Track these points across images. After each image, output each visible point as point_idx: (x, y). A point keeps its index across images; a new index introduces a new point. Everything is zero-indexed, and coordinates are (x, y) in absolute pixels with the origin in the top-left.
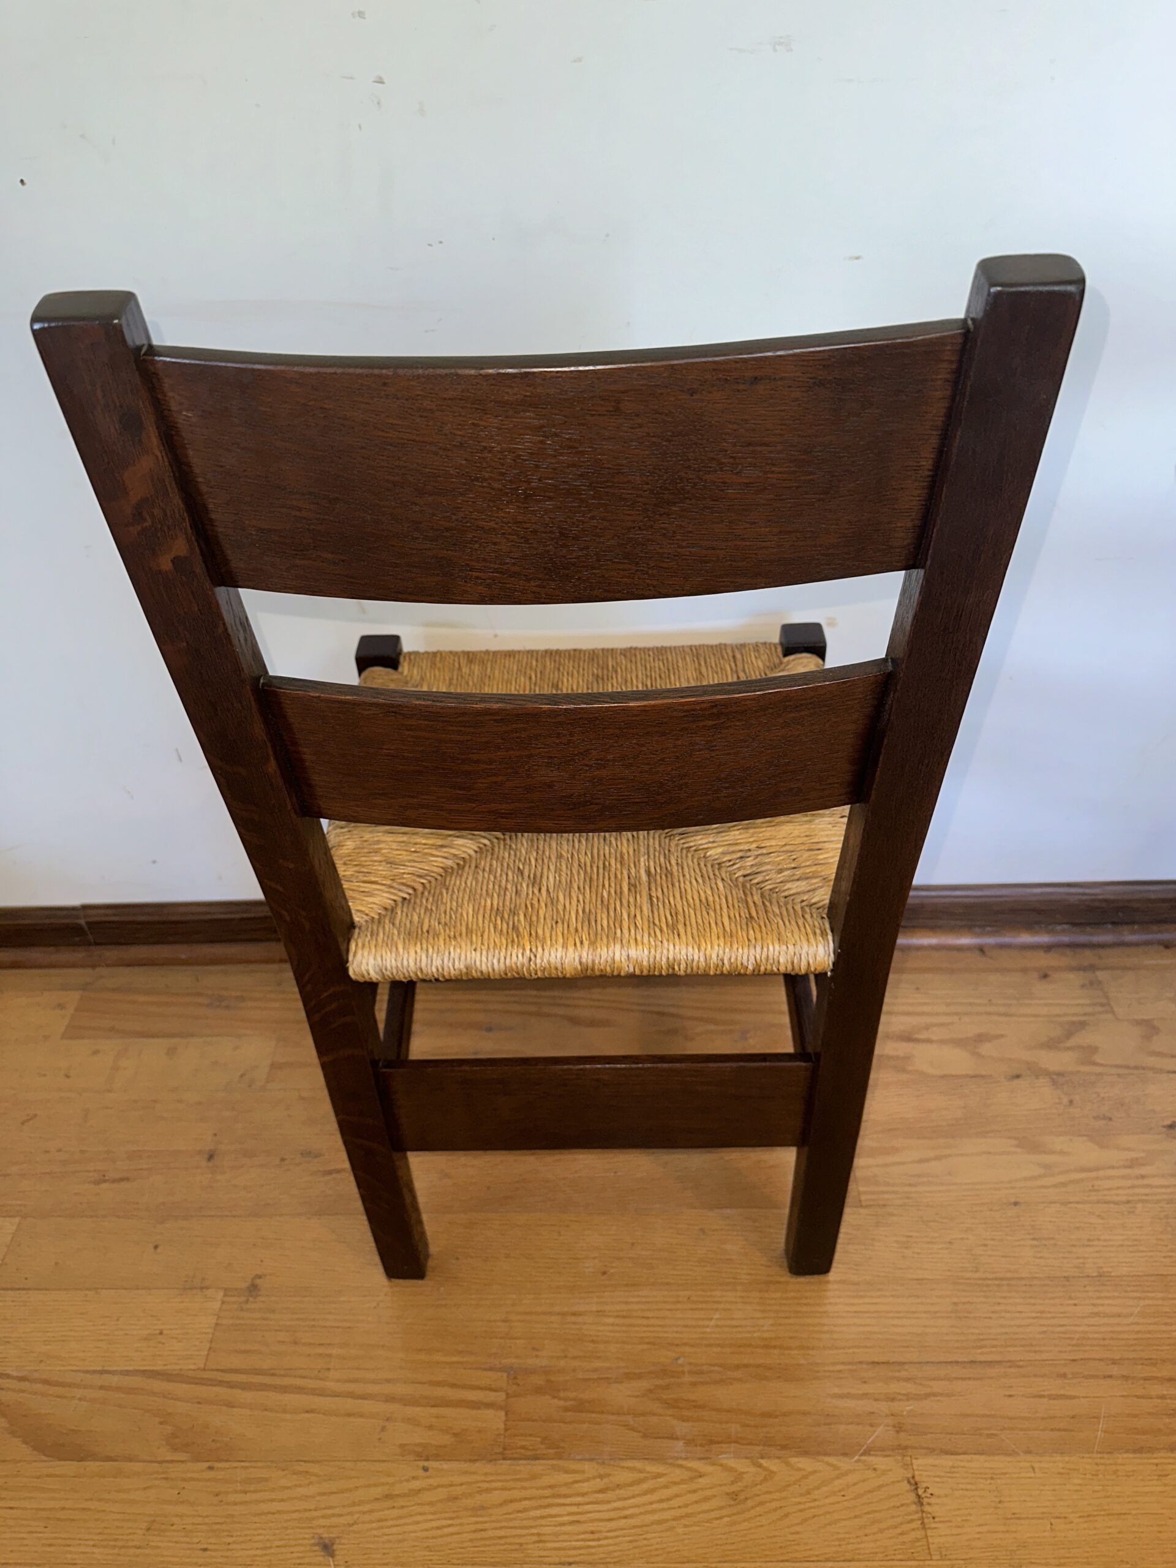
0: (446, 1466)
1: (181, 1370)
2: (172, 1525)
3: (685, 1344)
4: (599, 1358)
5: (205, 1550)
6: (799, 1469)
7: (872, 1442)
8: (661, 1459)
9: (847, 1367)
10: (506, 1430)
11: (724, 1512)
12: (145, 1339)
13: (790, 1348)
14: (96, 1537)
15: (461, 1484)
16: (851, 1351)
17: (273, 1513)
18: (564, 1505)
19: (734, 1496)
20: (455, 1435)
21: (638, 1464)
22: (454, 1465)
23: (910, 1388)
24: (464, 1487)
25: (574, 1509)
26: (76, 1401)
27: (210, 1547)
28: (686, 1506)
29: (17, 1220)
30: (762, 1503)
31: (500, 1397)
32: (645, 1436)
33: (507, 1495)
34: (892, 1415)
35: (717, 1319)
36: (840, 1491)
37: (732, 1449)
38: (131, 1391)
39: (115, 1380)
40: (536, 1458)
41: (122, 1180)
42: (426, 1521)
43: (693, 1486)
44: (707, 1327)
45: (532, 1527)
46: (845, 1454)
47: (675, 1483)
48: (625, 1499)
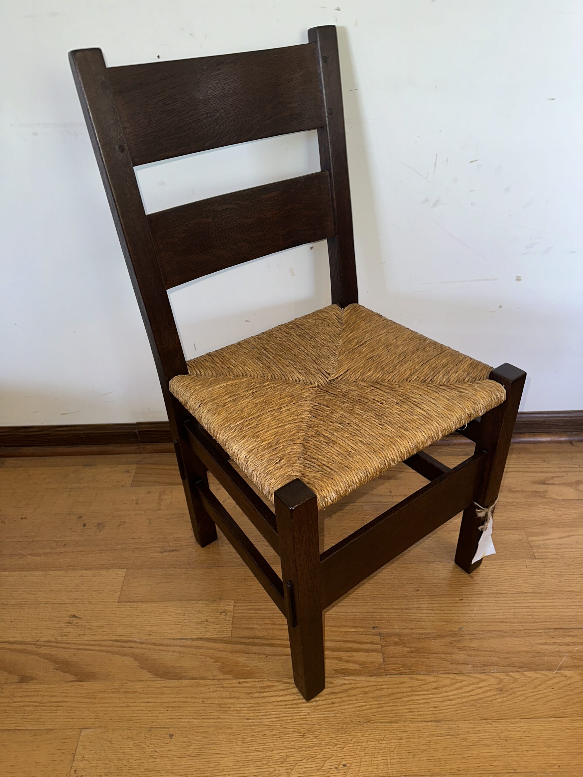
0: (358, 678)
1: (220, 637)
2: (230, 708)
3: (463, 622)
4: (423, 628)
5: (248, 719)
6: (529, 677)
7: (561, 664)
8: (463, 674)
9: (544, 631)
10: (384, 662)
11: (497, 697)
12: (200, 624)
13: (513, 623)
14: (193, 715)
15: (367, 687)
16: (543, 624)
17: (278, 702)
18: (418, 695)
19: (501, 689)
20: (360, 664)
21: (452, 676)
22: (363, 678)
23: (575, 640)
24: (368, 688)
25: (425, 697)
26: (171, 653)
27: (250, 718)
28: (478, 694)
29: (125, 570)
30: (514, 692)
31: (378, 647)
32: (452, 663)
33: (390, 691)
34: (569, 652)
35: (477, 610)
36: (550, 686)
37: (495, 668)
38: (197, 647)
39: (189, 643)
40: (401, 674)
41: (173, 551)
42: (353, 704)
43: (480, 686)
44: (473, 614)
45: (405, 705)
46: (550, 670)
47: (471, 684)
48: (448, 692)
